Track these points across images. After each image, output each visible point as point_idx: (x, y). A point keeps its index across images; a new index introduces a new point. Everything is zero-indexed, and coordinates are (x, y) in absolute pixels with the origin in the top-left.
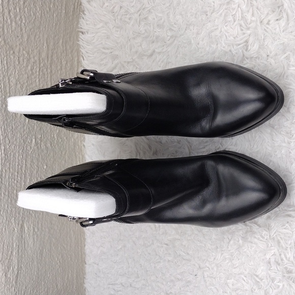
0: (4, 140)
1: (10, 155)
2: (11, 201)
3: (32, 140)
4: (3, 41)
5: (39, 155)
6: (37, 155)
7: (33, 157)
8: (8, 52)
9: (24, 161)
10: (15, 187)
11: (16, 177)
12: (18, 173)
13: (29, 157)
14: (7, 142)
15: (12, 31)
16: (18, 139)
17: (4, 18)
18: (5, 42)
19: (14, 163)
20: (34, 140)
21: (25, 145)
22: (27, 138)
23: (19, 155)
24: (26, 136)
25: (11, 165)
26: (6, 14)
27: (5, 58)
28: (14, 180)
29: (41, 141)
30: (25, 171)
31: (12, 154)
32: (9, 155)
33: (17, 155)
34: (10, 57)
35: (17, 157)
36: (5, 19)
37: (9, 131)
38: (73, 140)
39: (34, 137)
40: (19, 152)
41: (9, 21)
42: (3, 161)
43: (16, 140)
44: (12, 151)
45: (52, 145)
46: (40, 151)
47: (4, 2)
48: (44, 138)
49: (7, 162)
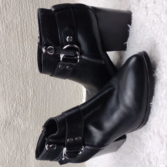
0: (33, 86)
1: (37, 93)
2: (38, 116)
3: (49, 86)
4: (31, 37)
5: (54, 93)
6: (53, 93)
7: (50, 94)
8: (34, 42)
9: (45, 96)
10: (40, 109)
11: (40, 104)
12: (41, 102)
13: (48, 94)
14: (35, 86)
15: (37, 32)
16: (41, 85)
17: (32, 26)
18: (33, 38)
19: (39, 97)
20: (51, 85)
21: (46, 88)
22: (47, 84)
23: (42, 93)
24: (46, 83)
25: (37, 98)
26: (33, 24)
27: (33, 45)
28: (39, 105)
29: (55, 86)
30: (46, 101)
31: (38, 92)
32: (36, 93)
33: (41, 93)
34: (35, 44)
35: (41, 94)
36: (33, 26)
37: (36, 81)
38: (76, 85)
39: (51, 84)
40: (42, 91)
41: (35, 27)
42: (33, 96)
43: (40, 85)
44: (38, 91)
45: (62, 88)
46: (55, 91)
47: (32, 18)
48: (57, 84)
49: (35, 97)
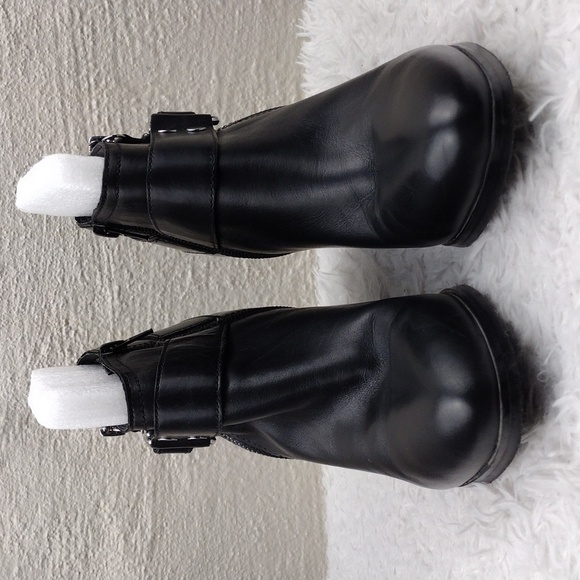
0: (118, 274)
1: (134, 304)
3: (184, 274)
4: (114, 82)
5: (202, 303)
6: (198, 302)
7: (188, 307)
8: (125, 102)
9: (167, 315)
13: (179, 307)
14: (127, 276)
15: (134, 59)
16: (152, 272)
17: (115, 35)
18: (118, 82)
19: (142, 319)
20: (190, 273)
21: (170, 283)
22: (173, 269)
23: (154, 303)
24: (171, 264)
25: (136, 322)
26: (119, 28)
27: (119, 113)
29: (208, 275)
31: (138, 300)
32: (130, 304)
33: (150, 303)
34: (128, 110)
35: (149, 307)
36: (119, 36)
37: (130, 254)
38: (291, 272)
39: (189, 266)
40: (154, 296)
41: (127, 39)
42: (117, 314)
43: (146, 272)
44: (138, 295)
45: (237, 283)
46: (205, 294)
47: (116, 5)
48: (216, 267)
49: (126, 317)
